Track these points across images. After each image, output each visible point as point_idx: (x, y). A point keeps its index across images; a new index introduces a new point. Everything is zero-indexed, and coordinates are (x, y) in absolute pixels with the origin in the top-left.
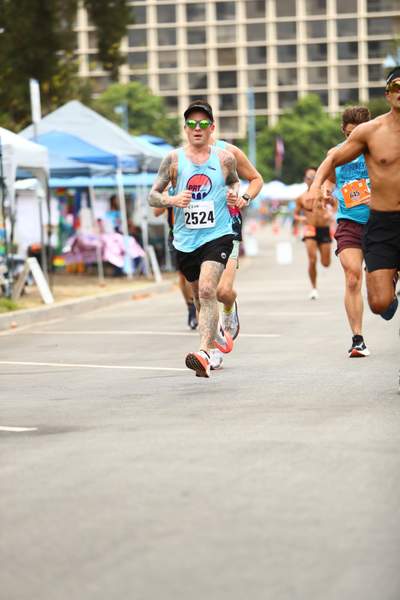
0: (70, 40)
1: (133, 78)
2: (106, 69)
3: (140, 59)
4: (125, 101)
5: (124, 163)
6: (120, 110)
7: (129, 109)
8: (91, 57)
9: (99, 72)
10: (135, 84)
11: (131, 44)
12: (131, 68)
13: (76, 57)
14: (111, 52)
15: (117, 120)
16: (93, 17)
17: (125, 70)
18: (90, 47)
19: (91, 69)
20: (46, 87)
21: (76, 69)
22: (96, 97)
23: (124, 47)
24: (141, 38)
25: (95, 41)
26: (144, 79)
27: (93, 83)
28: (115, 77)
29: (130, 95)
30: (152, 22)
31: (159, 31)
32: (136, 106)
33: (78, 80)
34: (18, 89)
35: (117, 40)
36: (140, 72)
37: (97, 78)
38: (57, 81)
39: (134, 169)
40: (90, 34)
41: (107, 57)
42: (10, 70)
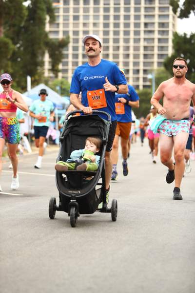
0: (42, 64)
1: (63, 77)
2: (54, 73)
3: (65, 71)
4: (60, 85)
5: (58, 106)
6: (58, 88)
7: (61, 88)
8: (49, 70)
9: (52, 75)
10: (64, 80)
11: (63, 65)
12: (63, 73)
13: (44, 69)
14: (56, 68)
15: (57, 91)
16: (51, 56)
17: (60, 75)
18: (49, 66)
19: (49, 73)
20: (33, 79)
21: (43, 73)
22: (50, 83)
23: (60, 67)
24: (66, 64)
25: (51, 64)
26: (67, 78)
27: (49, 79)
28: (57, 76)
29: (62, 83)
30: (70, 59)
31: (73, 62)
32: (63, 87)
33: (44, 77)
34: (23, 79)
35: (58, 64)
36: (65, 75)
37: (51, 77)
38: (37, 77)
39: (61, 108)
40: (49, 62)
41: (54, 70)
42: (21, 73)
